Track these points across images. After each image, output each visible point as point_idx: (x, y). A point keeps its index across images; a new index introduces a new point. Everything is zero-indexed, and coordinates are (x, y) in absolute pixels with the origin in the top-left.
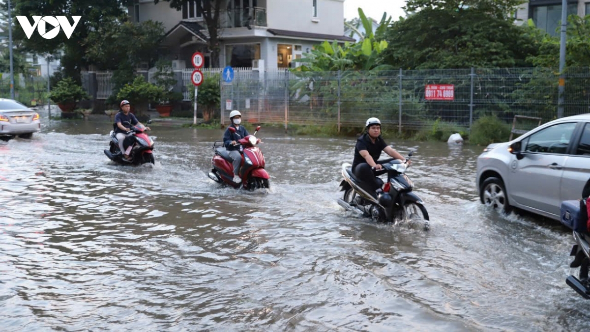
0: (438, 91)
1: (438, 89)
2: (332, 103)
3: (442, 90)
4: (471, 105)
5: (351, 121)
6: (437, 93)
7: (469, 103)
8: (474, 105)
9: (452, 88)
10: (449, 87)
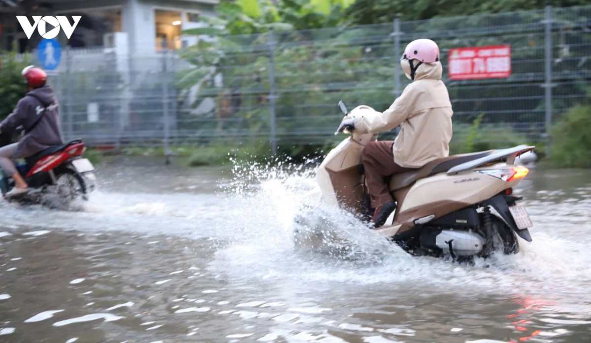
0: (476, 60)
1: (477, 57)
2: (259, 99)
3: (485, 58)
4: (548, 86)
5: (299, 133)
6: (473, 64)
7: (543, 81)
8: (555, 85)
9: (505, 51)
10: (499, 52)
